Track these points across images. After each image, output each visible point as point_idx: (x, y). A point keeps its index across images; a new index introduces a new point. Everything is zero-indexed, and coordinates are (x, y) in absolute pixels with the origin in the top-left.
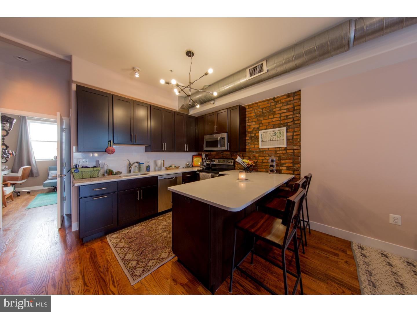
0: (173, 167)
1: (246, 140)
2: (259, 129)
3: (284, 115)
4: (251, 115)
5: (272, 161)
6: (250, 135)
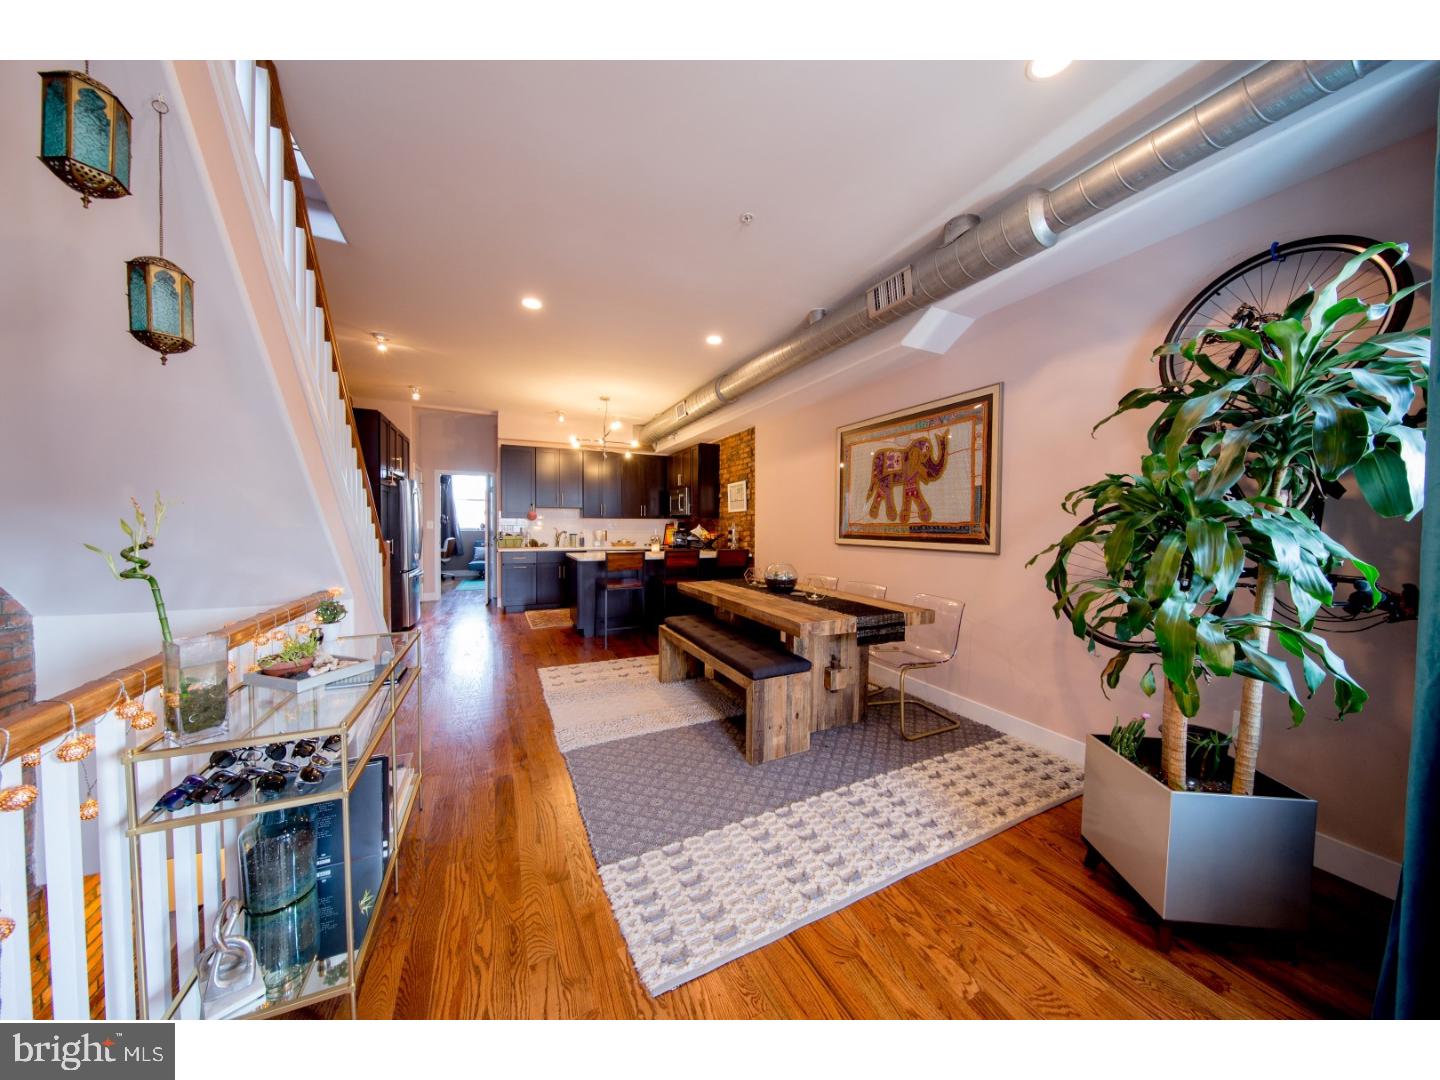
0: (624, 542)
1: (719, 499)
2: (729, 481)
3: (745, 461)
4: (723, 456)
5: (730, 532)
6: (722, 490)
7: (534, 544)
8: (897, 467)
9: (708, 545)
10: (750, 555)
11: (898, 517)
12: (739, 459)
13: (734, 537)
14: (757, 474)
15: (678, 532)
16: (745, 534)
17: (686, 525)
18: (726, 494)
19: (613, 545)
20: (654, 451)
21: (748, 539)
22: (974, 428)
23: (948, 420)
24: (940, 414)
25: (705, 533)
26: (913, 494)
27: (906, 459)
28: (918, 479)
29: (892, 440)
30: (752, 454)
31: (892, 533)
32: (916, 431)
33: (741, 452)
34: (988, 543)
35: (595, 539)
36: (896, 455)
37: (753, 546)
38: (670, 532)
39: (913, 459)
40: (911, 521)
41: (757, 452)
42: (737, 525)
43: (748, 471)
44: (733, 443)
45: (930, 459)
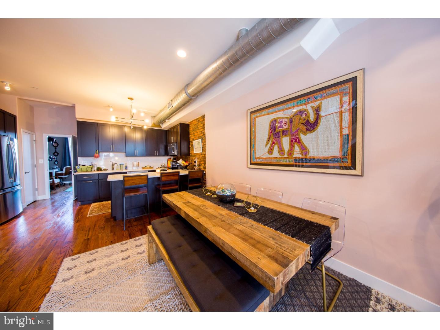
0: (148, 167)
1: (190, 147)
2: (194, 140)
3: (201, 130)
4: (191, 129)
5: (195, 162)
6: (191, 144)
7: (99, 169)
8: (285, 127)
9: (185, 168)
10: (204, 172)
11: (286, 154)
12: (198, 129)
13: (197, 164)
14: (206, 135)
15: (173, 162)
16: (202, 162)
17: (176, 158)
18: (192, 145)
19: (143, 168)
20: (161, 128)
21: (203, 165)
22: (341, 100)
23: (321, 97)
24: (314, 95)
25: (184, 162)
26: (296, 141)
27: (291, 122)
28: (299, 133)
29: (281, 112)
30: (204, 127)
31: (282, 162)
32: (298, 106)
33: (199, 126)
34: (355, 169)
35: (133, 166)
36: (284, 120)
37: (205, 168)
38: (169, 162)
39: (295, 122)
40: (294, 156)
41: (206, 126)
42: (198, 159)
43: (203, 134)
44: (195, 123)
45: (308, 120)
